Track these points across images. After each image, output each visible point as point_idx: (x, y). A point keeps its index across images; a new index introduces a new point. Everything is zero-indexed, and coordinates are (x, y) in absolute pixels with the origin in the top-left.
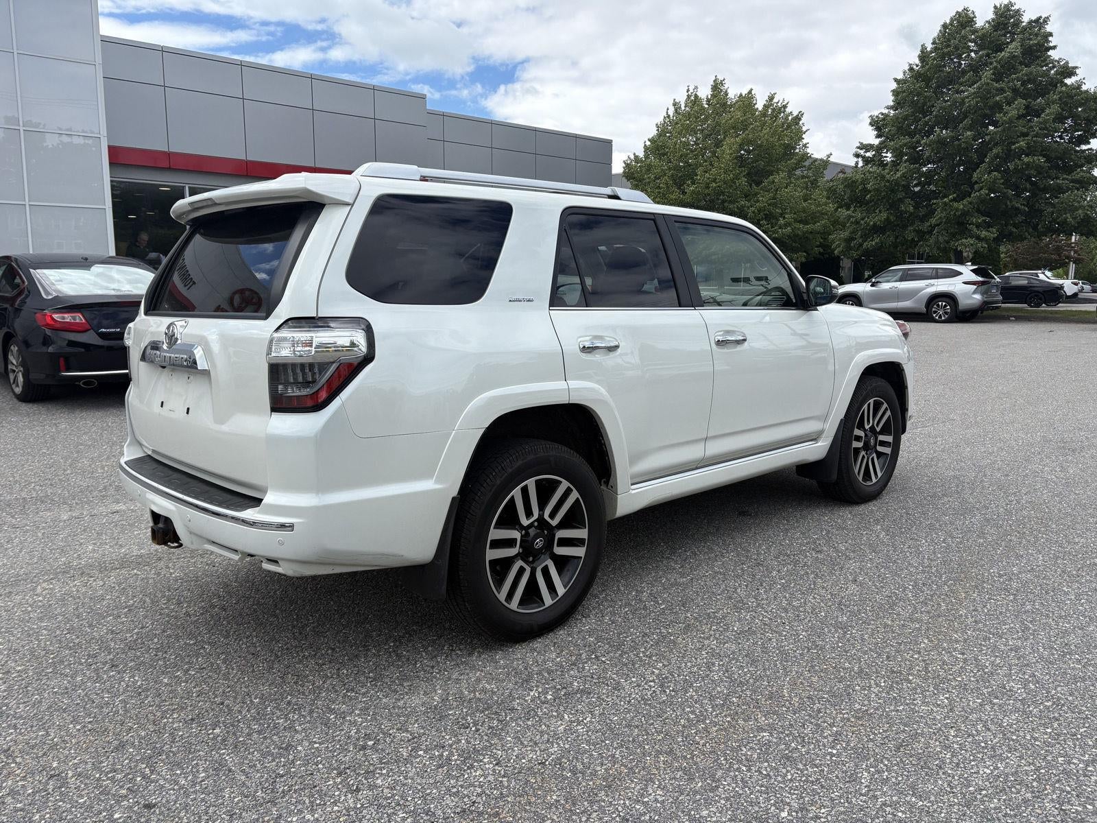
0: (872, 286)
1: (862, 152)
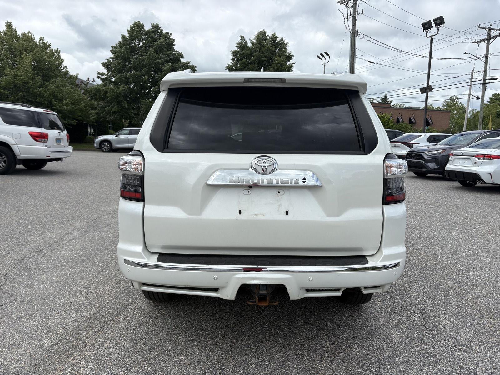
0: (116, 136)
1: (100, 76)
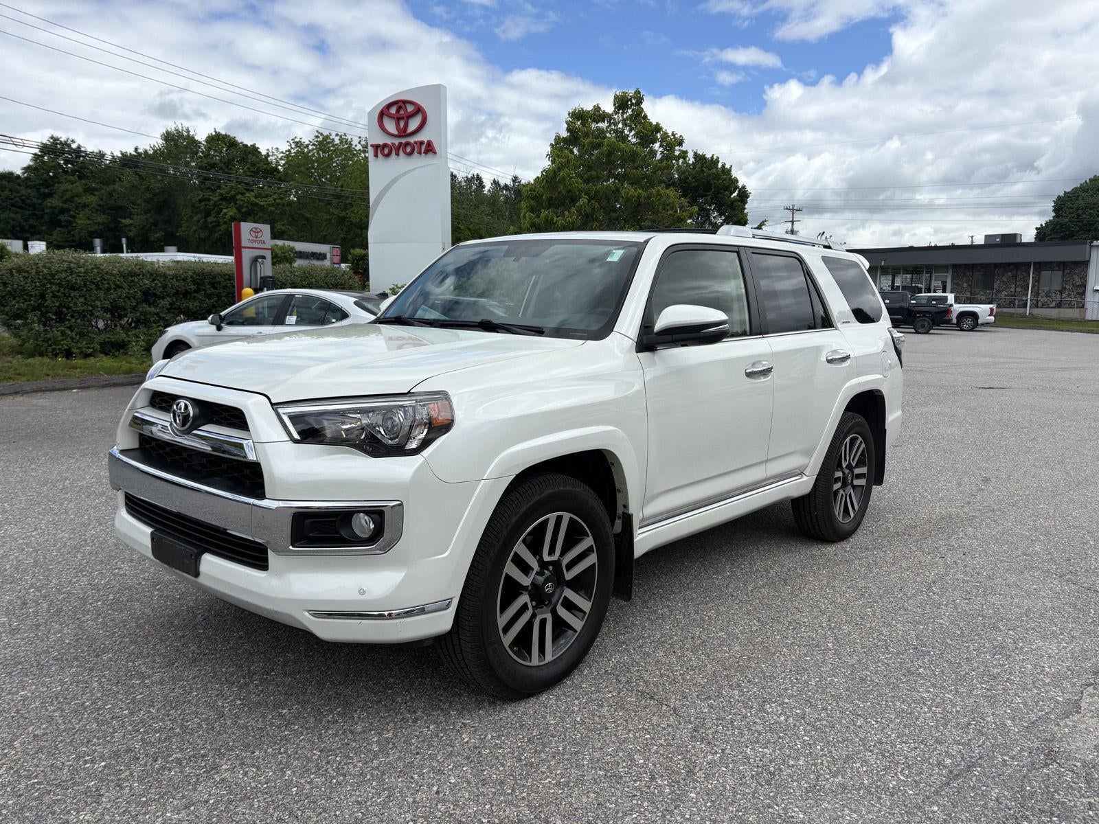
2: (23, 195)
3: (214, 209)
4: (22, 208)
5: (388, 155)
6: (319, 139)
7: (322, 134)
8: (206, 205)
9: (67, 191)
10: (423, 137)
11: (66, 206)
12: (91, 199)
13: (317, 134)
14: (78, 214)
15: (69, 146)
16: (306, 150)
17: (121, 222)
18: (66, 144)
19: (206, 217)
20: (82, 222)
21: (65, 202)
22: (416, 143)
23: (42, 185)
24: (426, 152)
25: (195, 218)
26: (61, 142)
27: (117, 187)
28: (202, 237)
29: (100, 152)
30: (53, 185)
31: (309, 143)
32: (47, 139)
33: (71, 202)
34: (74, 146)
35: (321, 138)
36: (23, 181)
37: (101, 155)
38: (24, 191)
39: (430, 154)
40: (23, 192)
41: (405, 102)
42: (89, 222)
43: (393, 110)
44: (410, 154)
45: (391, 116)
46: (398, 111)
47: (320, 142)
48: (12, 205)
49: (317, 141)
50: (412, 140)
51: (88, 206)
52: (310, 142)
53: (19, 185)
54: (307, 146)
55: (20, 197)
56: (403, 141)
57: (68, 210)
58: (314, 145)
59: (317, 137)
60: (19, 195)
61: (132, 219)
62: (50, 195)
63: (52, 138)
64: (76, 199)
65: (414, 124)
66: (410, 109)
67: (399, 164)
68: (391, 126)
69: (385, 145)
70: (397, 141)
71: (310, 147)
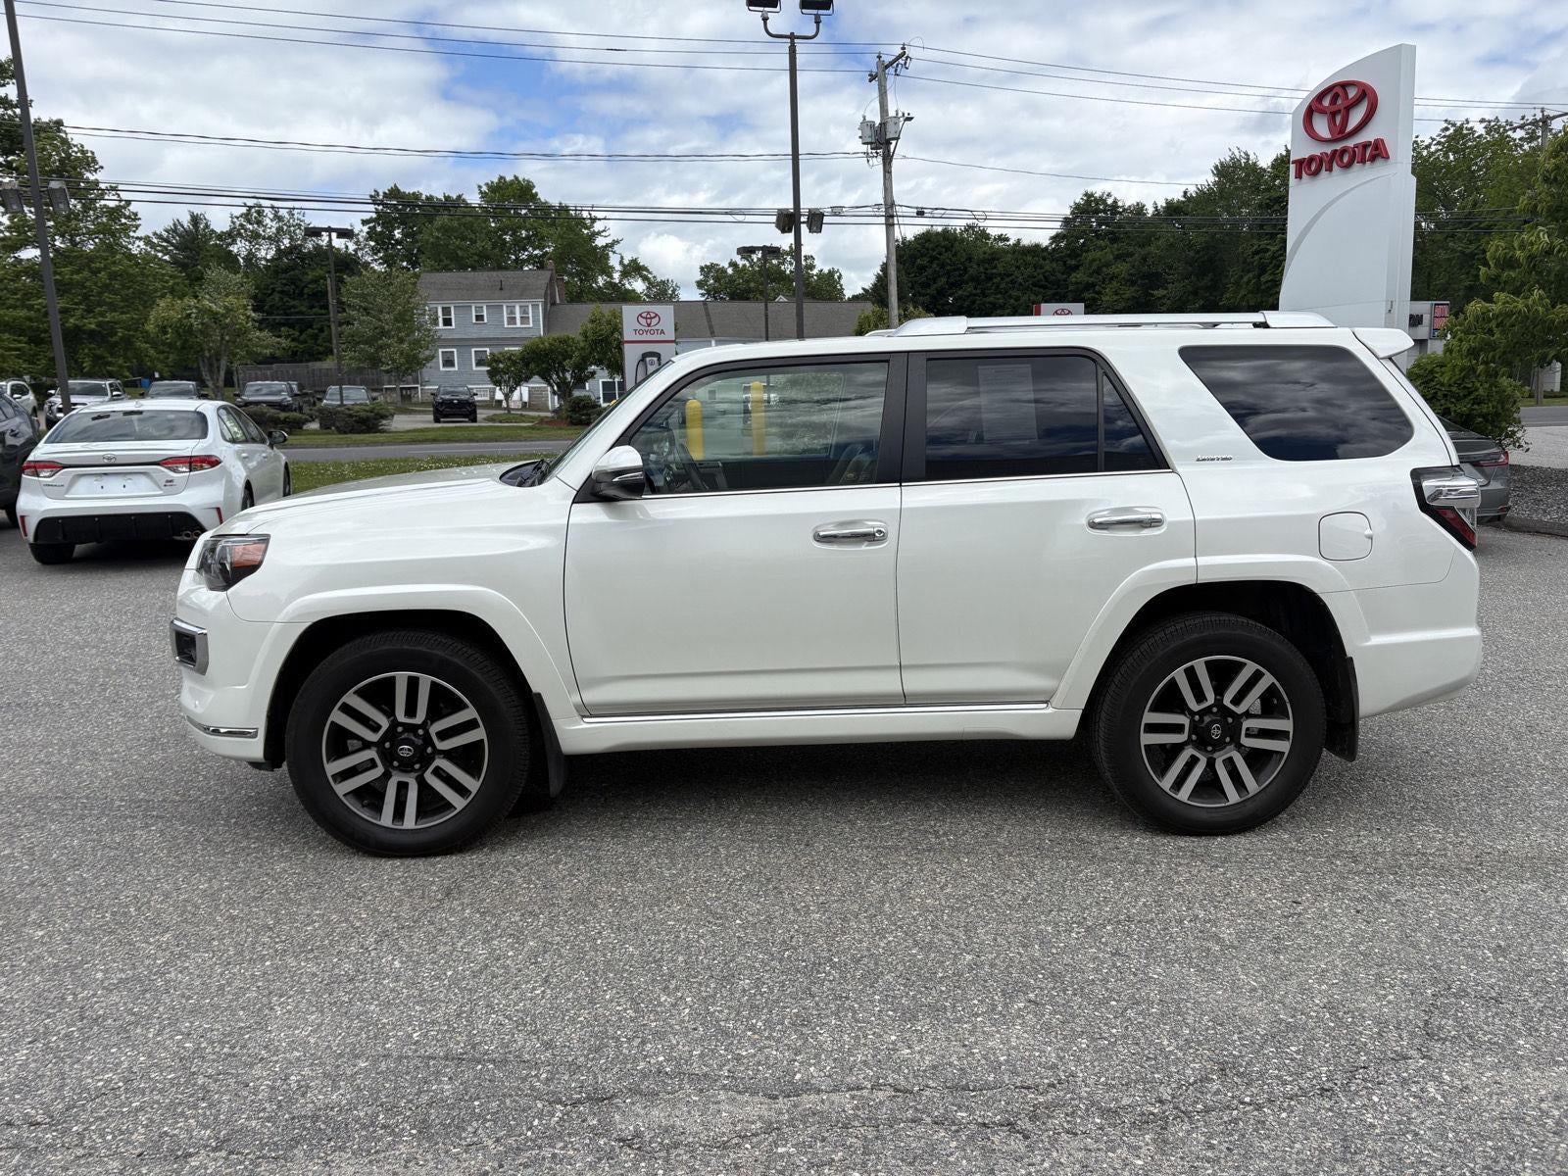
2: (1047, 271)
3: (1271, 263)
4: (1045, 287)
5: (1316, 173)
6: (1448, 133)
7: (1454, 125)
8: (1261, 259)
9: (1094, 260)
10: (1368, 136)
11: (1091, 280)
12: (1122, 268)
13: (1446, 125)
14: (1103, 288)
15: (1104, 202)
16: (1425, 153)
17: (1152, 295)
18: (1102, 200)
19: (1259, 276)
20: (1108, 298)
21: (1091, 275)
22: (1356, 146)
23: (1069, 256)
24: (1373, 159)
25: (1245, 279)
26: (1096, 198)
27: (1152, 249)
28: (1251, 304)
29: (1138, 204)
30: (1081, 255)
31: (1430, 141)
32: (1081, 196)
33: (1099, 274)
34: (1110, 201)
35: (1452, 131)
36: (1049, 254)
37: (1139, 209)
38: (1048, 266)
39: (1379, 162)
40: (1047, 268)
41: (1344, 86)
42: (1116, 298)
43: (1326, 102)
44: (1348, 166)
45: (1322, 112)
46: (1333, 101)
47: (1449, 136)
48: (1034, 285)
49: (1444, 137)
50: (1350, 143)
51: (1117, 277)
52: (1433, 139)
53: (1044, 259)
54: (1428, 147)
55: (1043, 274)
56: (1338, 146)
57: (1093, 285)
58: (1439, 143)
59: (1447, 129)
60: (1043, 271)
61: (1166, 289)
62: (1076, 268)
63: (1086, 194)
64: (1104, 269)
65: (1356, 117)
66: (1352, 93)
67: (1333, 182)
68: (1322, 127)
69: (1312, 159)
70: (1328, 149)
71: (1433, 149)
